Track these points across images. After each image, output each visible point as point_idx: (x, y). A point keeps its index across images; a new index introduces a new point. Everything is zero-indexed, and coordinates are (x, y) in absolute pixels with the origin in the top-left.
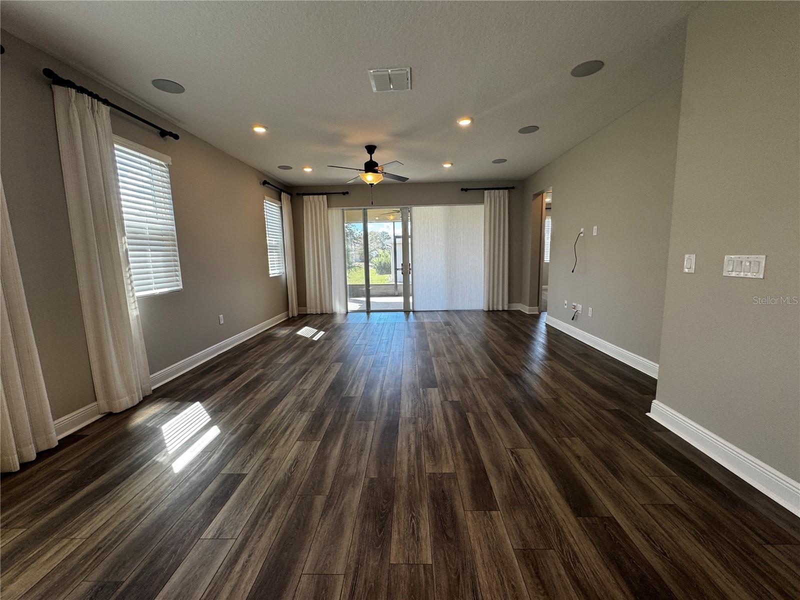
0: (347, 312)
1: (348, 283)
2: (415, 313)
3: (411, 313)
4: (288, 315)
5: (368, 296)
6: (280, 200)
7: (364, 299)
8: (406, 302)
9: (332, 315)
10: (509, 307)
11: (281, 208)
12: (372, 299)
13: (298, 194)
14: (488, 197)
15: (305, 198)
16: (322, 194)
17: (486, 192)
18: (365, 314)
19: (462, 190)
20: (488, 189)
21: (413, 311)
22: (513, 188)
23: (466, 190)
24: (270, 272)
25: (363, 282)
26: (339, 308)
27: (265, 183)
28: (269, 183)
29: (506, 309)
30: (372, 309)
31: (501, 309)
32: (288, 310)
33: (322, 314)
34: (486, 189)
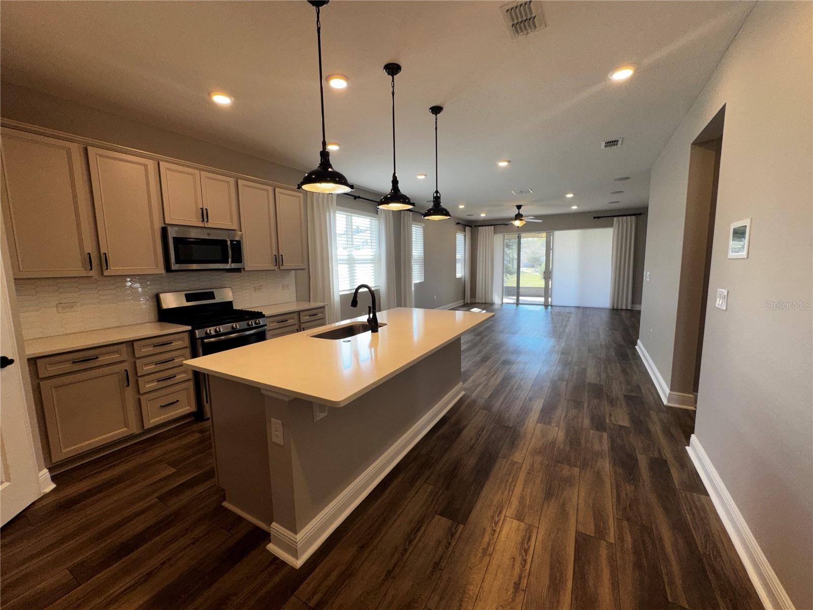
0: (503, 303)
1: (504, 286)
2: (553, 307)
3: (549, 307)
4: (464, 302)
5: (518, 295)
6: (465, 231)
7: (515, 297)
8: (546, 300)
9: (492, 304)
10: (632, 307)
11: (465, 236)
12: (521, 298)
13: (475, 226)
14: (616, 223)
15: (480, 228)
16: (491, 225)
17: (615, 219)
18: (515, 305)
19: (595, 218)
20: (618, 216)
21: (551, 306)
22: (640, 214)
23: (598, 218)
24: (457, 275)
25: (515, 285)
26: (497, 300)
27: (458, 223)
28: (460, 224)
29: (629, 308)
30: (520, 302)
31: (624, 308)
32: (464, 298)
33: (485, 303)
34: (615, 216)
